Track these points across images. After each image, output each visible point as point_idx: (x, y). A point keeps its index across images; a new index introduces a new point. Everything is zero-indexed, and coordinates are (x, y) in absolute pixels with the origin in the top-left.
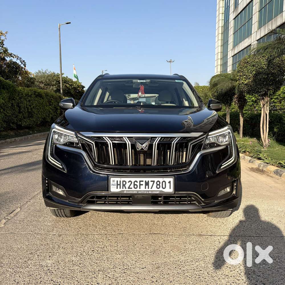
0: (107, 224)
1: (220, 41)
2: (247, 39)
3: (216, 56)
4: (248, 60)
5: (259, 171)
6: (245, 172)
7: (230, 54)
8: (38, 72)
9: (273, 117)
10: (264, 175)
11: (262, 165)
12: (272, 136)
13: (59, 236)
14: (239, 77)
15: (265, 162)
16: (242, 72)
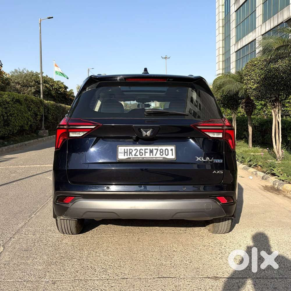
0: (108, 266)
1: (221, 35)
2: (251, 34)
3: (217, 51)
4: (256, 62)
5: (275, 190)
6: (259, 193)
7: (233, 49)
8: (14, 71)
9: (285, 124)
10: (280, 195)
11: (277, 183)
12: (285, 145)
13: (53, 283)
14: (246, 81)
15: (281, 179)
16: (249, 76)
